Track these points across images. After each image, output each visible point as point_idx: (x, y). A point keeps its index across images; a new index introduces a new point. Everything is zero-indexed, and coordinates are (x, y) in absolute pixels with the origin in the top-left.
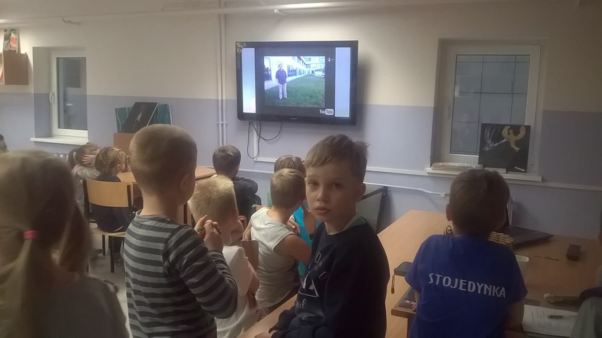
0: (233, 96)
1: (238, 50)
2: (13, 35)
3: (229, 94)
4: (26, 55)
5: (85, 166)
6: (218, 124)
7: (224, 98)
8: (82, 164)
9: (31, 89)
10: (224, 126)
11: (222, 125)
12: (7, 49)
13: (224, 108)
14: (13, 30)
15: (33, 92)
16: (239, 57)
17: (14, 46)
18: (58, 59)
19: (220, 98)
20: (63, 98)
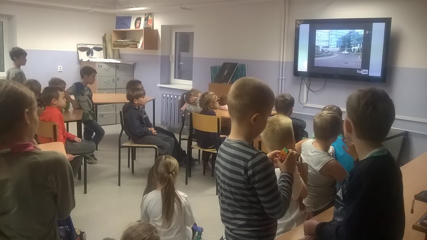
0: (291, 59)
1: (297, 25)
2: (150, 18)
3: (288, 58)
4: (157, 31)
5: (191, 104)
6: (279, 79)
7: (284, 61)
8: (189, 102)
9: (159, 52)
10: (283, 80)
11: (282, 79)
12: (146, 27)
13: (284, 67)
14: (150, 14)
15: (160, 55)
16: (297, 31)
17: (151, 25)
18: (176, 33)
19: (281, 61)
20: (178, 59)
